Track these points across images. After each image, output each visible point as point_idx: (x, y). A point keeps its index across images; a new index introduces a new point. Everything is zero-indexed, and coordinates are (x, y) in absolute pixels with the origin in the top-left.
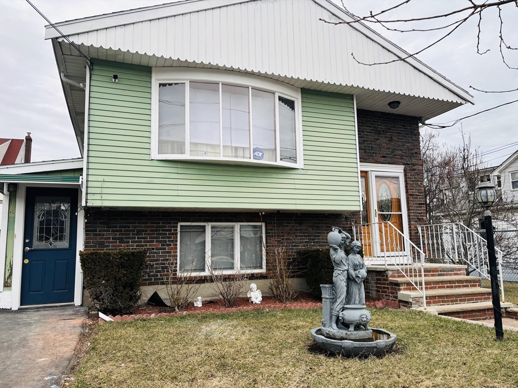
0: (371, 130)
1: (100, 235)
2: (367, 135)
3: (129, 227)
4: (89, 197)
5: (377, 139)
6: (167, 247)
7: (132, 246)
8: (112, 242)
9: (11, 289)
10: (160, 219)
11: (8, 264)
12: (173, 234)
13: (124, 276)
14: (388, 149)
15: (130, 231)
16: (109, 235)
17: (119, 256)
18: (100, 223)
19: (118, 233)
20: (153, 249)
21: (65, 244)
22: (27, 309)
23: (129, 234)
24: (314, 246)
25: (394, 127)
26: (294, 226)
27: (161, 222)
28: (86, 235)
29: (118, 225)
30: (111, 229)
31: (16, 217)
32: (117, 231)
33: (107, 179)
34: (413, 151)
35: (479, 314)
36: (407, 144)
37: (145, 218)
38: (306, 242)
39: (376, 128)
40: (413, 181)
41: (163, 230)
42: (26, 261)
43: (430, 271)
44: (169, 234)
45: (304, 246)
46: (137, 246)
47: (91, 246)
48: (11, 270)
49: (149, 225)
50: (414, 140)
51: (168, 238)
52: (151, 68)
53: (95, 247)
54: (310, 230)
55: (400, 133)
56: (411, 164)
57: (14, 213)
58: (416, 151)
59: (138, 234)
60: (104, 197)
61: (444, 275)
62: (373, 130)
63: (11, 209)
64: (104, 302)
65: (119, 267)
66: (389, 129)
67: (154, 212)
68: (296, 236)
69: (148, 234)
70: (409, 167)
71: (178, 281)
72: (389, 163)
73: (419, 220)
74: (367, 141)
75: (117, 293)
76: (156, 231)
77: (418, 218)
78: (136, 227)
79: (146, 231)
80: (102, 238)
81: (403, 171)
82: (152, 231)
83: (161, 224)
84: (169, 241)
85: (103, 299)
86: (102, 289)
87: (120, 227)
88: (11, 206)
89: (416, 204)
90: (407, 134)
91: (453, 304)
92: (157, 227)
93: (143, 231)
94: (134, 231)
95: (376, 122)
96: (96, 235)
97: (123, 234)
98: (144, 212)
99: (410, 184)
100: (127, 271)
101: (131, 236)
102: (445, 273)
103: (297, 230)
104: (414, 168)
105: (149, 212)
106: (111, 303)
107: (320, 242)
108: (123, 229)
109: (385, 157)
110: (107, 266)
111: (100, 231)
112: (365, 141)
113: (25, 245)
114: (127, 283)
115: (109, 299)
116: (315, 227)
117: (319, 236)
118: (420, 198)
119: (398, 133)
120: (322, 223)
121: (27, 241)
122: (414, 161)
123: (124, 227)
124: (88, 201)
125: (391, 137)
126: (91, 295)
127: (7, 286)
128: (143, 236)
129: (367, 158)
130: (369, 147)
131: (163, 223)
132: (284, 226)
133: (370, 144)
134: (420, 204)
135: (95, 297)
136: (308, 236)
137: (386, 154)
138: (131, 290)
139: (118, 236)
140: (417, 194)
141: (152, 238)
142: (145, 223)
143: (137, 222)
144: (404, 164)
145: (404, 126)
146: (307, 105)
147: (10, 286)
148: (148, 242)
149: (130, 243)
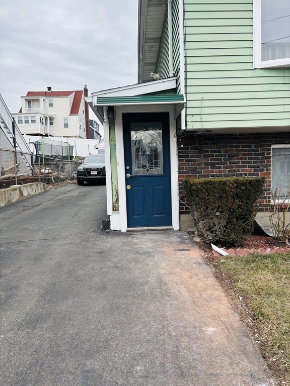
1: (192, 161)
3: (220, 151)
4: (189, 119)
6: (260, 172)
7: (224, 171)
8: (204, 168)
9: (119, 213)
10: (252, 142)
11: (114, 190)
12: (266, 158)
13: (238, 207)
15: (222, 155)
16: (201, 160)
17: (235, 185)
18: (192, 148)
19: (210, 158)
20: (246, 174)
21: (158, 171)
22: (133, 231)
23: (221, 159)
27: (253, 145)
28: (179, 161)
29: (209, 150)
30: (202, 154)
31: (117, 145)
32: (209, 156)
33: (206, 96)
37: (236, 141)
41: (255, 154)
42: (129, 187)
44: (262, 158)
46: (229, 171)
47: (184, 173)
48: (118, 195)
49: (240, 148)
51: (261, 162)
53: (188, 173)
57: (114, 141)
59: (229, 159)
60: (204, 118)
63: (111, 137)
64: (216, 234)
65: (234, 198)
67: (246, 134)
69: (240, 159)
71: (272, 208)
75: (230, 226)
76: (248, 155)
78: (227, 151)
79: (238, 155)
80: (194, 164)
82: (244, 155)
83: (253, 148)
84: (262, 166)
85: (216, 231)
86: (216, 221)
87: (211, 152)
88: (111, 133)
92: (249, 151)
93: (235, 155)
94: (225, 155)
96: (189, 161)
97: (215, 159)
98: (236, 134)
100: (242, 202)
101: (223, 161)
105: (241, 134)
106: (223, 235)
108: (214, 154)
110: (221, 197)
111: (192, 156)
113: (127, 171)
114: (242, 215)
115: (222, 232)
121: (128, 168)
123: (215, 152)
124: (188, 123)
126: (204, 227)
127: (115, 210)
128: (235, 161)
131: (255, 146)
135: (207, 228)
138: (244, 222)
139: (209, 161)
141: (244, 162)
142: (237, 147)
143: (228, 145)
147: (118, 210)
148: (240, 167)
149: (222, 169)
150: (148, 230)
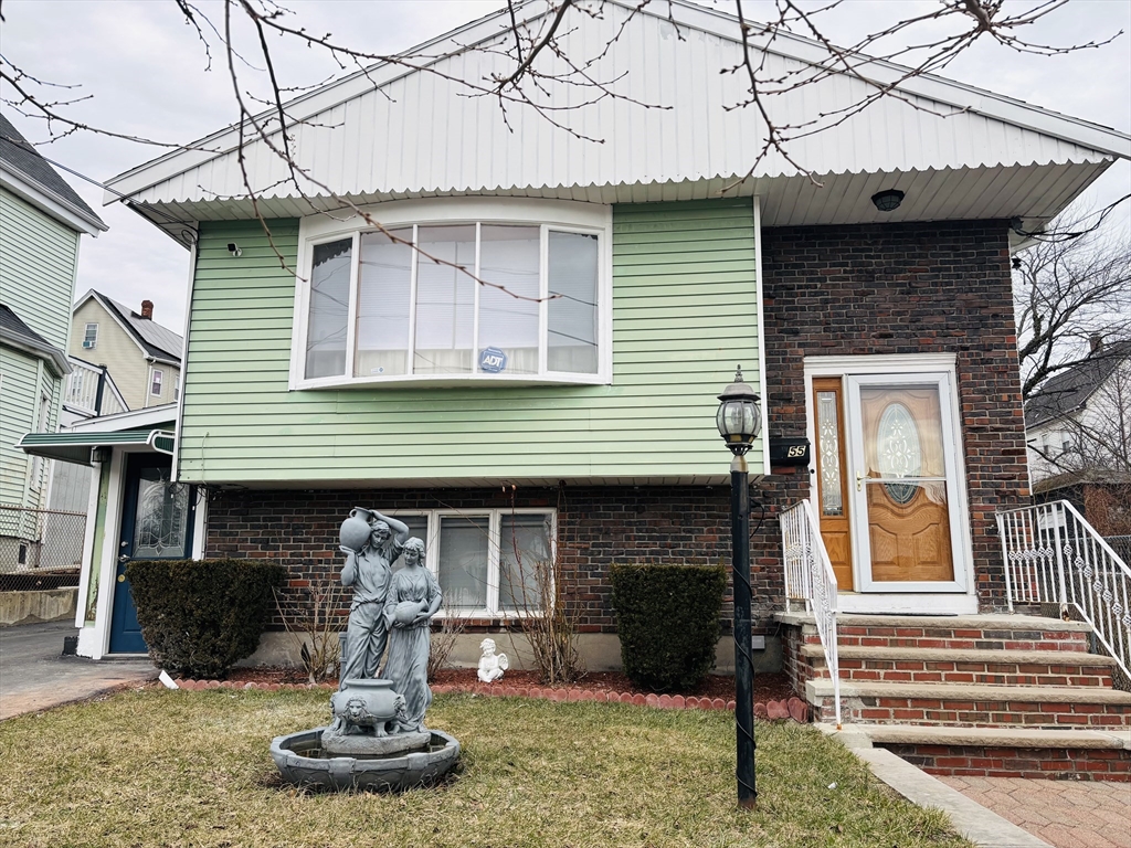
0: (845, 272)
1: (231, 534)
2: (834, 286)
3: (280, 519)
4: (184, 465)
5: (864, 294)
7: (283, 555)
8: (250, 548)
9: (94, 625)
10: (336, 505)
11: (93, 582)
14: (899, 314)
15: (281, 527)
16: (246, 533)
18: (232, 513)
19: (261, 531)
20: (320, 562)
21: (179, 551)
23: (280, 533)
24: (675, 560)
25: (920, 256)
26: (623, 516)
28: (210, 533)
29: (262, 516)
30: (249, 524)
31: (108, 503)
32: (260, 527)
33: (213, 431)
34: (983, 311)
35: (1037, 760)
36: (964, 296)
37: (307, 502)
38: (652, 553)
39: (862, 264)
40: (984, 392)
42: (122, 578)
43: (948, 634)
45: (648, 561)
46: (292, 555)
47: (216, 555)
48: (97, 593)
49: (314, 515)
50: (989, 282)
52: (299, 219)
53: (223, 555)
54: (666, 524)
55: (940, 270)
56: (978, 347)
57: (105, 498)
58: (994, 309)
59: (294, 533)
60: (208, 464)
61: (1000, 646)
62: (852, 272)
63: (101, 492)
66: (906, 263)
67: (325, 491)
68: (628, 538)
69: (313, 533)
70: (971, 355)
72: (902, 351)
73: (1003, 496)
74: (834, 301)
77: (997, 492)
78: (292, 519)
79: (309, 527)
80: (234, 540)
81: (952, 368)
82: (320, 526)
85: (166, 648)
86: (162, 629)
87: (264, 520)
88: (103, 485)
89: (993, 453)
90: (966, 269)
91: (971, 726)
92: (328, 519)
93: (305, 527)
94: (288, 526)
95: (863, 250)
96: (225, 534)
97: (269, 533)
98: (308, 491)
99: (972, 400)
100: (201, 598)
101: (283, 536)
102: (1004, 641)
103: (630, 524)
104: (988, 355)
105: (317, 491)
107: (690, 553)
108: (269, 524)
109: (891, 336)
111: (231, 527)
112: (826, 302)
113: (121, 551)
115: (177, 649)
116: (679, 516)
117: (690, 538)
118: (1005, 437)
119: (933, 270)
120: (698, 508)
121: (124, 544)
122: (988, 337)
123: (271, 520)
124: (182, 473)
125: (910, 284)
127: (90, 619)
128: (304, 536)
129: (832, 342)
130: (839, 315)
132: (599, 516)
133: (843, 307)
134: (1004, 453)
136: (658, 538)
137: (893, 328)
139: (260, 536)
140: (998, 425)
141: (319, 540)
142: (309, 512)
143: (295, 509)
144: (952, 349)
145: (953, 248)
146: (629, 239)
147: (94, 619)
148: (311, 548)
149: (281, 550)
150: (128, 659)
